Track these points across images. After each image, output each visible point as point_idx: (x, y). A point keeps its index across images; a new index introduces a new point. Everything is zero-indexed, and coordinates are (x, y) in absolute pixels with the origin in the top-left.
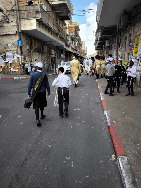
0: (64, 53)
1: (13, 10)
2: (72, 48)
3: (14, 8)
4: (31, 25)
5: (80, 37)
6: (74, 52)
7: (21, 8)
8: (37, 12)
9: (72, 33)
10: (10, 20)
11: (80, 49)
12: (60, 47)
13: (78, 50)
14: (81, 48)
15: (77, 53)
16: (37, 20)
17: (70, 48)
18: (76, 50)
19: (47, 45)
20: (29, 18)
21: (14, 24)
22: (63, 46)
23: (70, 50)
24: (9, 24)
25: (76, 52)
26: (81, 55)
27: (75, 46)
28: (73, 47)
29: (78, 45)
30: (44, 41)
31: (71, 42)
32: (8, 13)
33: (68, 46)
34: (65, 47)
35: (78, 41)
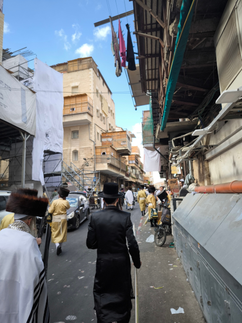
0: (124, 183)
1: (92, 158)
2: (133, 178)
3: (93, 157)
4: (104, 167)
5: (141, 163)
6: (135, 181)
7: (97, 157)
8: (108, 159)
9: (132, 160)
10: (89, 165)
11: (142, 176)
12: (120, 177)
13: (140, 178)
14: (144, 175)
15: (139, 181)
16: (108, 164)
17: (131, 178)
18: (137, 179)
19: (110, 178)
20: (102, 162)
21: (92, 166)
22: (123, 177)
23: (130, 179)
24: (88, 167)
25: (137, 181)
26: (145, 183)
27: (136, 174)
28: (134, 176)
29: (139, 172)
30: (108, 175)
31: (131, 170)
32: (89, 160)
33: (128, 175)
34: (125, 177)
35: (140, 168)
